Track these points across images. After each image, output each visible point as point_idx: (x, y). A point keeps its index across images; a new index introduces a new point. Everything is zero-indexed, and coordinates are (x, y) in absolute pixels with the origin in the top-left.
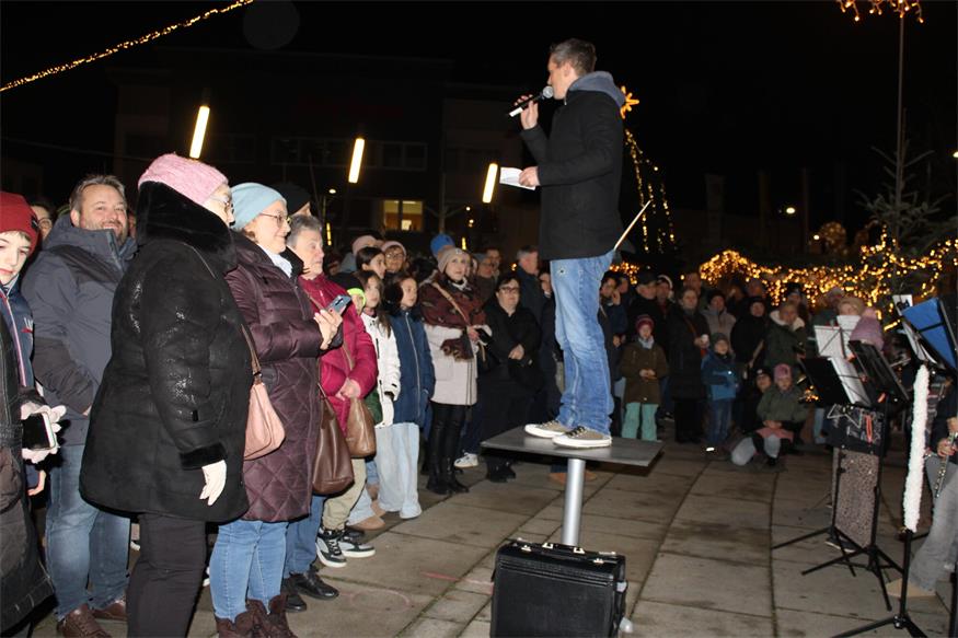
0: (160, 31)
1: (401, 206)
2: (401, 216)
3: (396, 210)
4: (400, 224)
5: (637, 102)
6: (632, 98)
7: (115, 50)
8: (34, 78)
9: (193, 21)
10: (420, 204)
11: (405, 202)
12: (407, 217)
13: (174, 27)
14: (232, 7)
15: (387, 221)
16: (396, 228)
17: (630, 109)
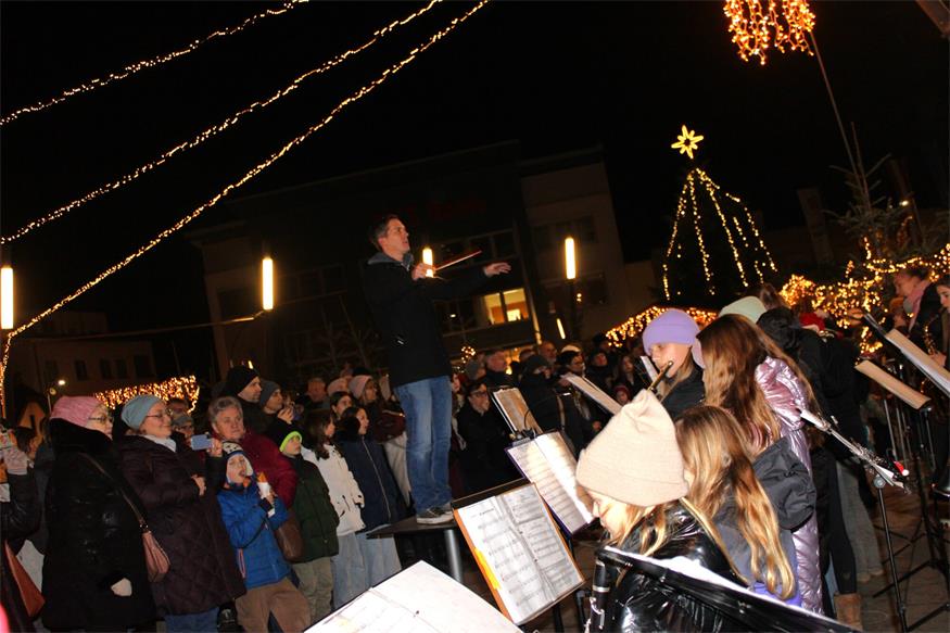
0: (191, 215)
1: (502, 298)
2: (505, 308)
3: (499, 304)
4: (506, 317)
5: (701, 138)
6: (695, 136)
7: (158, 241)
8: (98, 280)
9: (215, 200)
10: (522, 290)
11: (505, 293)
12: (513, 307)
13: (201, 209)
14: (245, 180)
15: (494, 316)
16: (502, 321)
17: (696, 147)
